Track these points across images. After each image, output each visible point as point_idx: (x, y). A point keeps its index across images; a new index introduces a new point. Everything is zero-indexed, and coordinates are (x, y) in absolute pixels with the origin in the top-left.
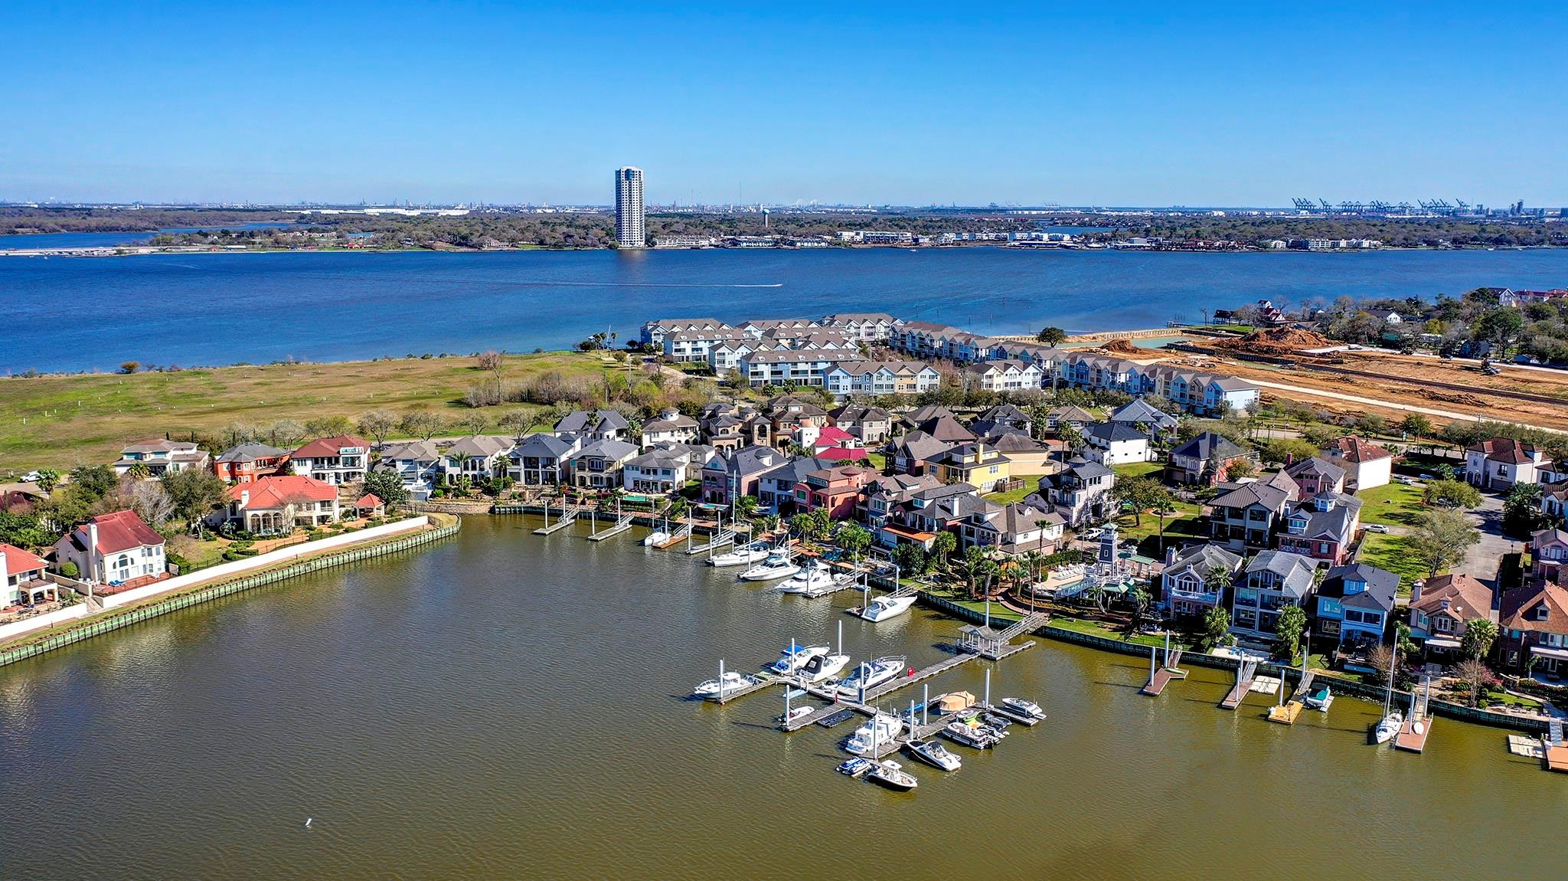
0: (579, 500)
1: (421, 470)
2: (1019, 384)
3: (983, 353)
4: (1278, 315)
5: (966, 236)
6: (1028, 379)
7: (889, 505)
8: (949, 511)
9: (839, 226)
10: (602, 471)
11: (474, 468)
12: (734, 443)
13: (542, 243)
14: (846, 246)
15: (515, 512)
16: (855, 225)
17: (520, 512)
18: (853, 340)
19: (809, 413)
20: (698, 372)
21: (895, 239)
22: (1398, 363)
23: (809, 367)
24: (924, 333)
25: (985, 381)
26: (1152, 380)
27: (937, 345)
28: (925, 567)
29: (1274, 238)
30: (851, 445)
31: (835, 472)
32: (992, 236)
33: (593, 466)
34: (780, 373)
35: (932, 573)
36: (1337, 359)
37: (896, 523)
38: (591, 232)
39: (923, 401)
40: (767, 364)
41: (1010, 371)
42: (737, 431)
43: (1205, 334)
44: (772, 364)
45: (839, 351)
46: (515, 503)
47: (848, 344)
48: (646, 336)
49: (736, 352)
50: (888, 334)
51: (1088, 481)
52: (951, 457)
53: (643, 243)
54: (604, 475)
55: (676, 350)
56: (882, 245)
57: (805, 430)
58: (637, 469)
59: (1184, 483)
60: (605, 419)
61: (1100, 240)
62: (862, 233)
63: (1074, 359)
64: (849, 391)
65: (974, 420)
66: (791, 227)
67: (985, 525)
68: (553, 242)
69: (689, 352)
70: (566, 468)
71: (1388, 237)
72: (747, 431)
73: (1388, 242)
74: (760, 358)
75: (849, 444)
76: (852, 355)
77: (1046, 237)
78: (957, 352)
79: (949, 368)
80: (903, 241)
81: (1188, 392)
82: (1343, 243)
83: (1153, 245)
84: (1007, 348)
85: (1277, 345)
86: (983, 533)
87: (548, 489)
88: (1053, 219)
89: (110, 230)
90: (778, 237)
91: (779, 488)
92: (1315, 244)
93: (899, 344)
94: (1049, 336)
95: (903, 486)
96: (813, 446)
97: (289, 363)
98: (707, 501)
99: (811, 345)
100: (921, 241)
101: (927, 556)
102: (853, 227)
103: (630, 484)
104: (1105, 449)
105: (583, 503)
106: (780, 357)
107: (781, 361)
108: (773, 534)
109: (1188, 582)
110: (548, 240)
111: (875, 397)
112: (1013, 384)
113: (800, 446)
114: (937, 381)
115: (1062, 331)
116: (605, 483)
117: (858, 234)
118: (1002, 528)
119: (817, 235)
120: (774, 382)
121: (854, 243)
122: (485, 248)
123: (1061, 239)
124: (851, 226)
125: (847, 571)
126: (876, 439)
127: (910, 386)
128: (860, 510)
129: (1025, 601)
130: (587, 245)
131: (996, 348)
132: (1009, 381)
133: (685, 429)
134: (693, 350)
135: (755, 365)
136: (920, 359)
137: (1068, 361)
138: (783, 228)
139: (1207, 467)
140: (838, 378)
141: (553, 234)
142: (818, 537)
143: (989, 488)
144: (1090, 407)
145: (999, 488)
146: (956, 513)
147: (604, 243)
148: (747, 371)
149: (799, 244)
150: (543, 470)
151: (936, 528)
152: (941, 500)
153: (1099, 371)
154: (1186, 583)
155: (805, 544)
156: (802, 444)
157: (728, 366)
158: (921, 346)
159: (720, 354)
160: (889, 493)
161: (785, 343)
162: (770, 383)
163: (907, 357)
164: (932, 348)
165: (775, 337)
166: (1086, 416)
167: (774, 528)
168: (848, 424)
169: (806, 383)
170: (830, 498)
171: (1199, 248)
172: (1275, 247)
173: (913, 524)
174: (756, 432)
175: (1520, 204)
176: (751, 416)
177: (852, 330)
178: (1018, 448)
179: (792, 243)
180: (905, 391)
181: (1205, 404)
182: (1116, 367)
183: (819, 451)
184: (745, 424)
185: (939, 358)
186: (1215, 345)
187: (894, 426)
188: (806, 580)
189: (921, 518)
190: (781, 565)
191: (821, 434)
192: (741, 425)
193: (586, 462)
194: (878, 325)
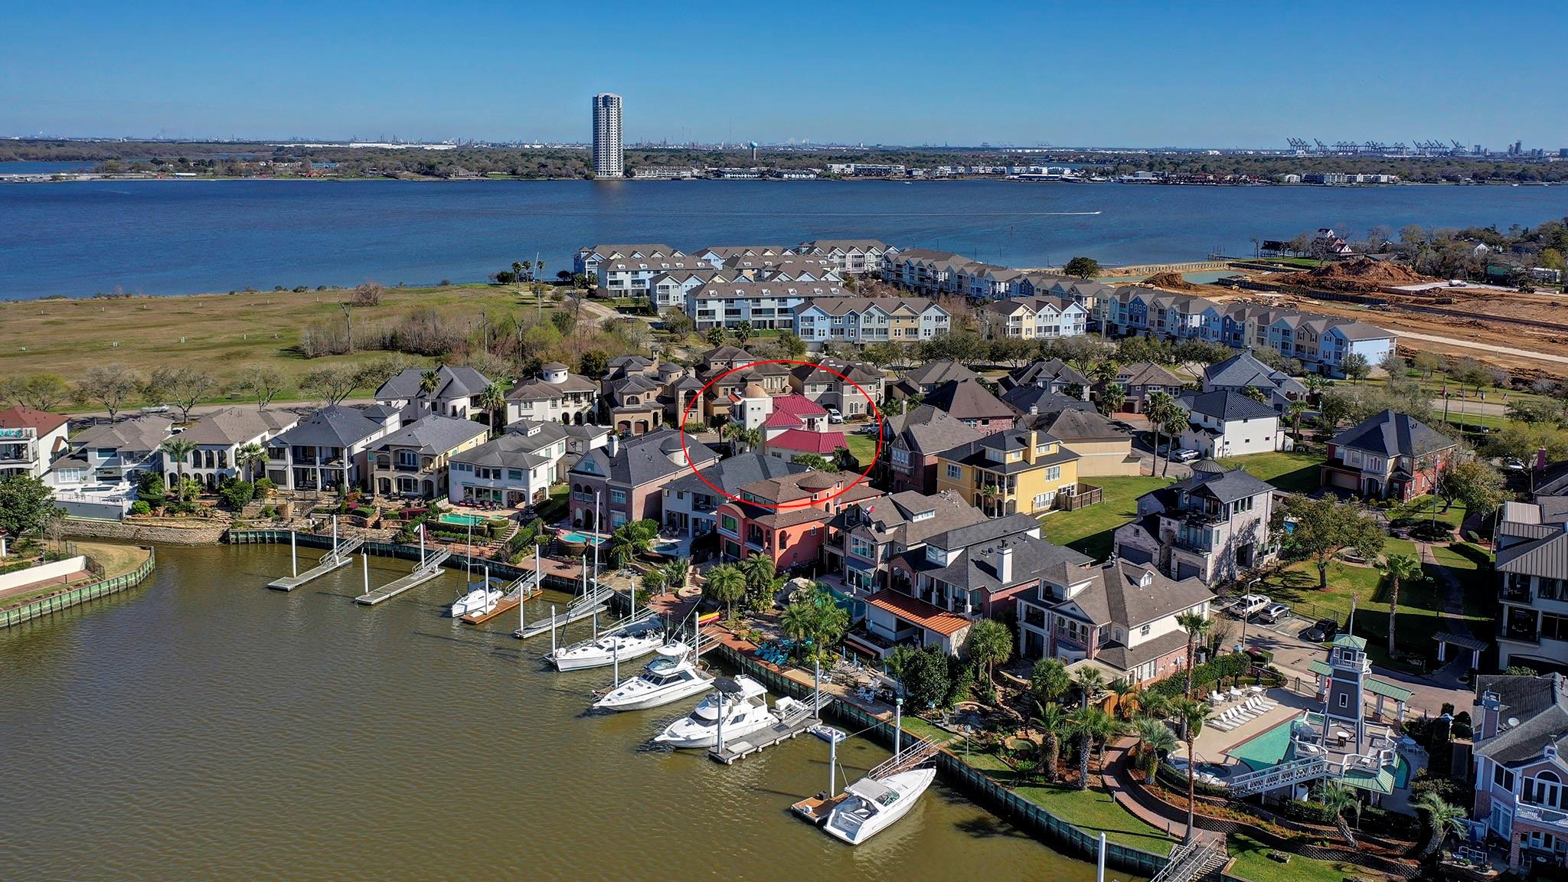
0: (370, 521)
1: (128, 466)
2: (1057, 328)
3: (1002, 288)
4: (1343, 246)
5: (961, 169)
6: (1068, 323)
7: (881, 550)
8: (993, 572)
9: (829, 159)
10: (416, 470)
11: (210, 463)
12: (648, 417)
13: (514, 173)
14: (835, 178)
15: (263, 540)
16: (846, 158)
17: (272, 540)
18: (837, 270)
19: (764, 371)
20: (633, 311)
21: (887, 172)
22: (1525, 303)
23: (775, 305)
24: (926, 263)
25: (1011, 324)
26: (1238, 323)
27: (942, 277)
28: (951, 692)
29: (1287, 173)
30: (823, 426)
31: (789, 483)
32: (989, 170)
33: (403, 461)
34: (738, 312)
35: (964, 703)
36: (1444, 299)
37: (894, 588)
38: (569, 163)
39: (932, 352)
40: (720, 300)
41: (1045, 311)
42: (653, 399)
43: (1257, 268)
44: (727, 301)
45: (816, 283)
46: (267, 525)
47: (828, 276)
48: (579, 264)
49: (684, 284)
50: (880, 265)
51: (1232, 506)
52: (983, 452)
53: (621, 174)
54: (419, 476)
55: (612, 283)
56: (874, 177)
57: (750, 402)
58: (469, 469)
59: (1359, 493)
60: (452, 380)
61: (1102, 174)
62: (852, 165)
63: (1125, 296)
64: (827, 337)
65: (1005, 382)
66: (779, 160)
67: (1066, 608)
68: (525, 171)
69: (627, 285)
70: (360, 464)
71: (1406, 172)
72: (668, 400)
73: (1406, 177)
74: (711, 292)
75: (820, 423)
76: (833, 290)
77: (1045, 170)
78: (968, 286)
79: (960, 306)
80: (895, 174)
81: (1294, 340)
82: (1360, 178)
83: (1161, 179)
84: (1034, 281)
85: (1359, 281)
86: (1061, 621)
87: (327, 500)
88: (1048, 156)
89: (70, 159)
90: (764, 169)
91: (696, 508)
92: (1330, 178)
93: (894, 277)
94: (1079, 268)
95: (906, 515)
96: (763, 428)
97: (117, 296)
98: (576, 525)
99: (781, 276)
100: (914, 173)
101: (955, 668)
102: (844, 160)
103: (457, 491)
104: (1215, 432)
105: (377, 525)
106: (738, 291)
107: (739, 296)
108: (677, 595)
109: (1548, 784)
110: (520, 170)
111: (862, 345)
112: (1048, 329)
113: (742, 427)
114: (946, 324)
115: (1095, 261)
116: (420, 491)
117: (848, 166)
118: (1101, 617)
119: (806, 168)
120: (730, 325)
121: (844, 175)
122: (453, 178)
123: (1062, 173)
124: (842, 159)
125: (802, 693)
126: (862, 411)
127: (909, 331)
128: (831, 554)
129: (1172, 800)
130: (561, 176)
131: (1019, 281)
132: (1043, 325)
133: (576, 397)
134: (633, 282)
135: (705, 302)
136: (921, 295)
137: (1118, 298)
138: (770, 161)
139: (1397, 468)
140: (812, 319)
141: (527, 164)
142: (754, 609)
143: (1045, 503)
144: (1169, 363)
145: (1061, 503)
146: (1007, 577)
147: (580, 173)
148: (694, 310)
149: (786, 176)
150: (323, 467)
151: (970, 608)
152: (979, 549)
153: (1161, 312)
154: (1542, 787)
155: (731, 622)
156: (744, 425)
157: (672, 303)
158: (921, 280)
159: (662, 287)
160: (881, 528)
161: (749, 274)
162: (723, 325)
163: (903, 292)
164: (935, 281)
165: (738, 266)
166: (1171, 378)
167: (680, 584)
168: (821, 389)
169: (772, 326)
170: (778, 533)
171: (1209, 181)
172: (1289, 181)
173: (927, 594)
174: (681, 401)
175: (1518, 145)
176: (674, 377)
177: (836, 260)
178: (1085, 434)
179: (779, 175)
180: (903, 337)
181: (1320, 357)
182: (1185, 305)
183: (771, 435)
184: (665, 388)
185: (946, 294)
186: (1278, 280)
187: (889, 390)
188: (717, 722)
189: (942, 590)
190: (678, 678)
191: (776, 407)
192: (659, 390)
193: (391, 455)
194: (868, 254)
